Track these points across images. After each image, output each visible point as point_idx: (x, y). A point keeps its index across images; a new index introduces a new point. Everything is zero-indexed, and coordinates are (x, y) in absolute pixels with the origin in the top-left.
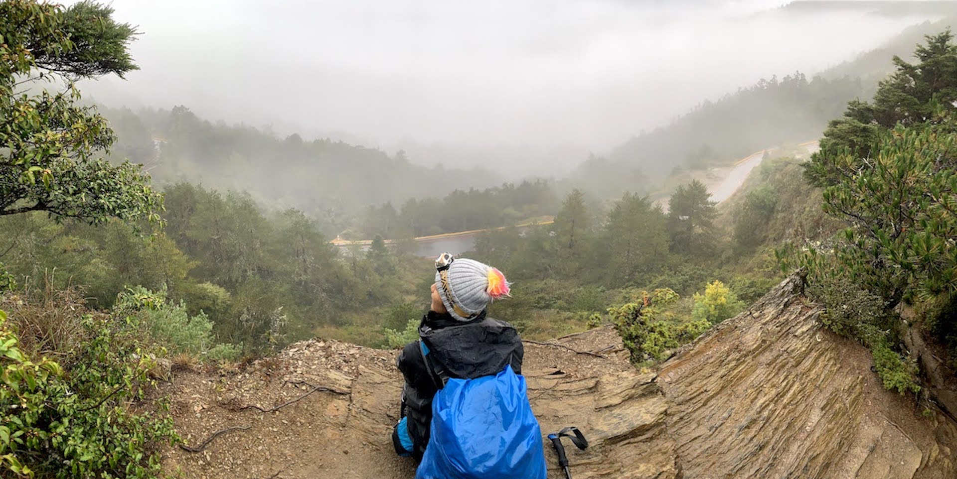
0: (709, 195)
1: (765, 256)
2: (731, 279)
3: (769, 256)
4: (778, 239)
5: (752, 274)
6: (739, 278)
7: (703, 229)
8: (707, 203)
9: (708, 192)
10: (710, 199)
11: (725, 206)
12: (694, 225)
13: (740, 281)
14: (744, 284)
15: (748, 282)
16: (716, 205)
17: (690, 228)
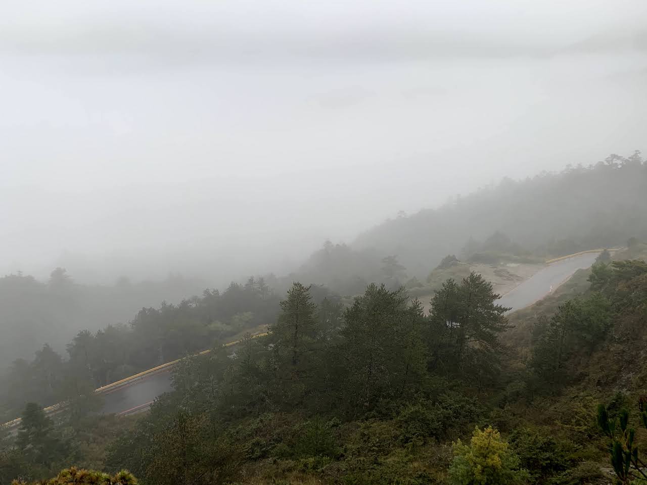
0: (495, 297)
1: (578, 406)
2: (515, 428)
3: (585, 406)
4: (606, 384)
5: (550, 428)
6: (528, 429)
7: (481, 345)
8: (492, 307)
9: (495, 292)
10: (496, 303)
11: (519, 315)
12: (467, 337)
13: (529, 435)
14: (535, 442)
15: (542, 440)
16: (505, 314)
17: (462, 340)
